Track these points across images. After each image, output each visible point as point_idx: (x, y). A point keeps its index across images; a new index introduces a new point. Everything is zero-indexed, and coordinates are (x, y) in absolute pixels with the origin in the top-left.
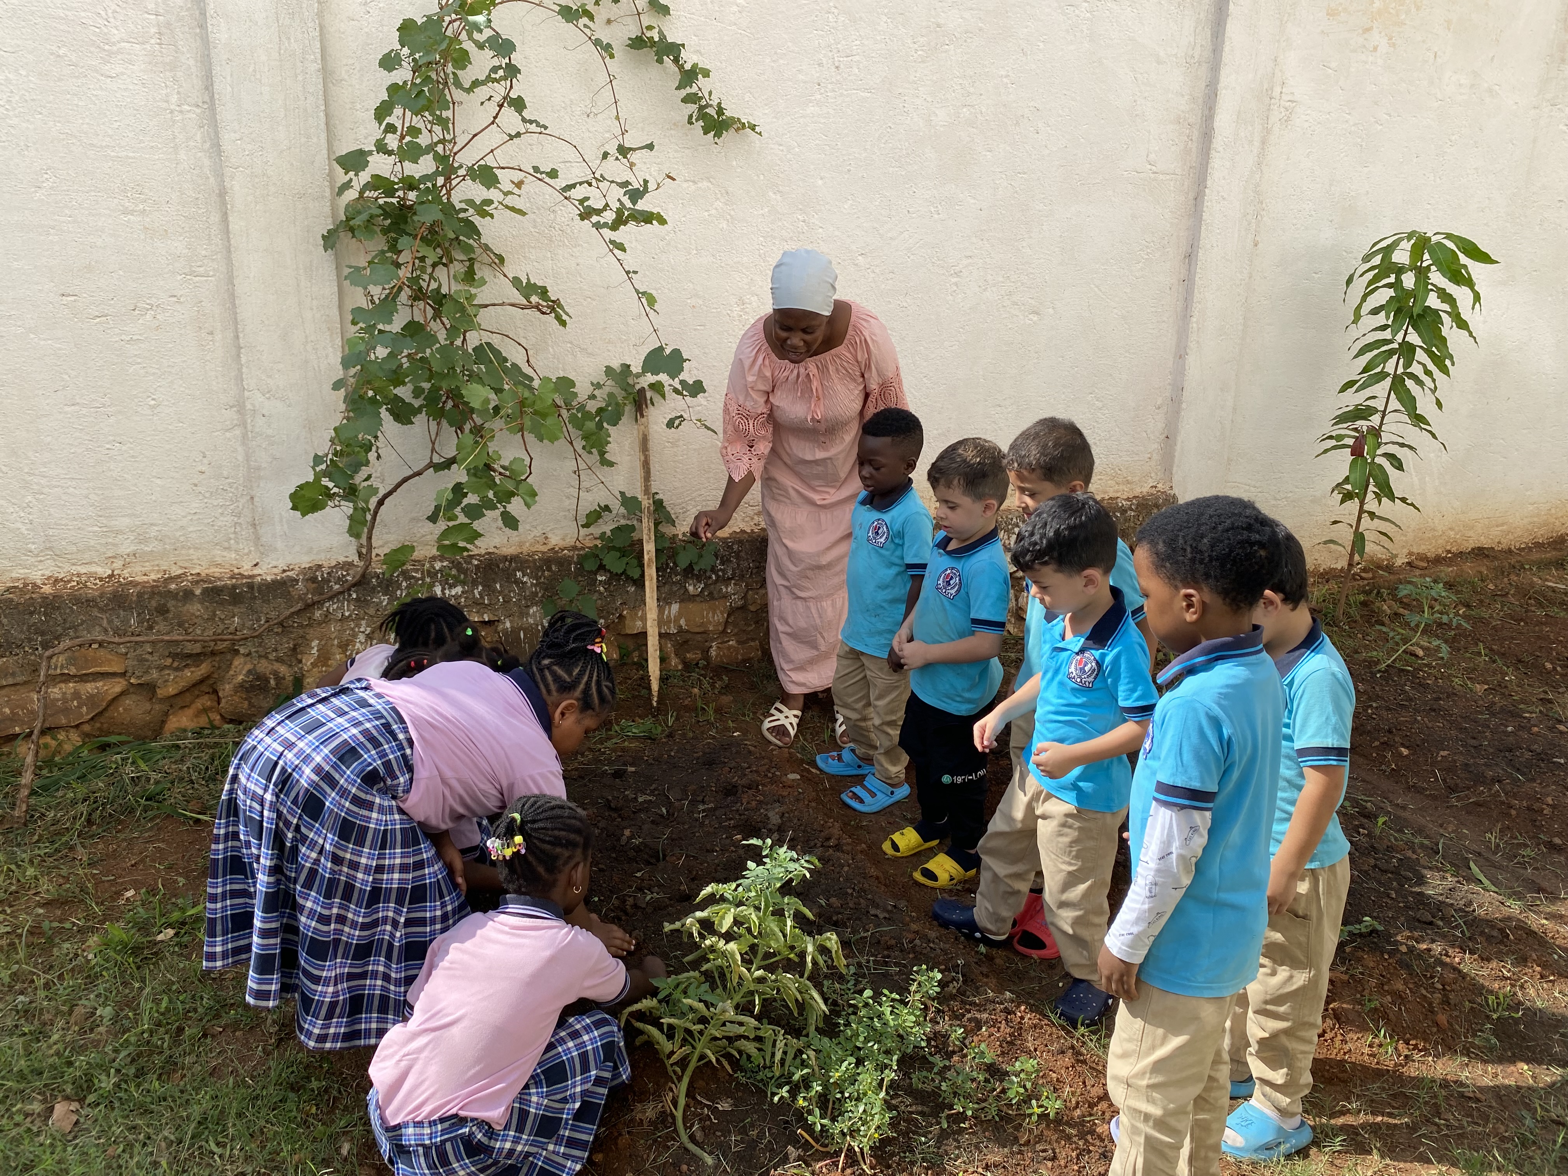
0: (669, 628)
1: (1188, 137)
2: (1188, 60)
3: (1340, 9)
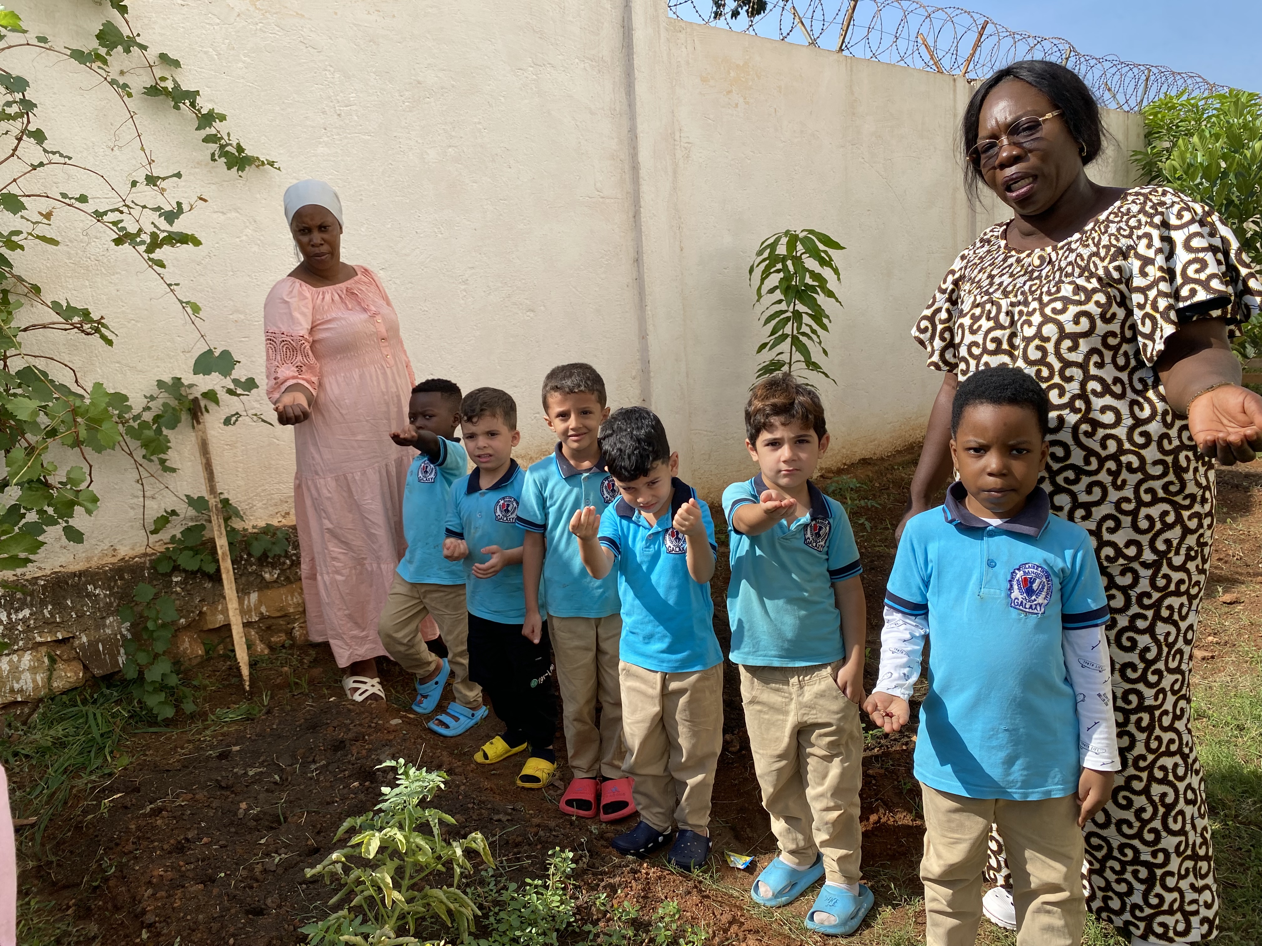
0: (251, 617)
1: (622, 169)
2: (612, 112)
3: (709, 77)
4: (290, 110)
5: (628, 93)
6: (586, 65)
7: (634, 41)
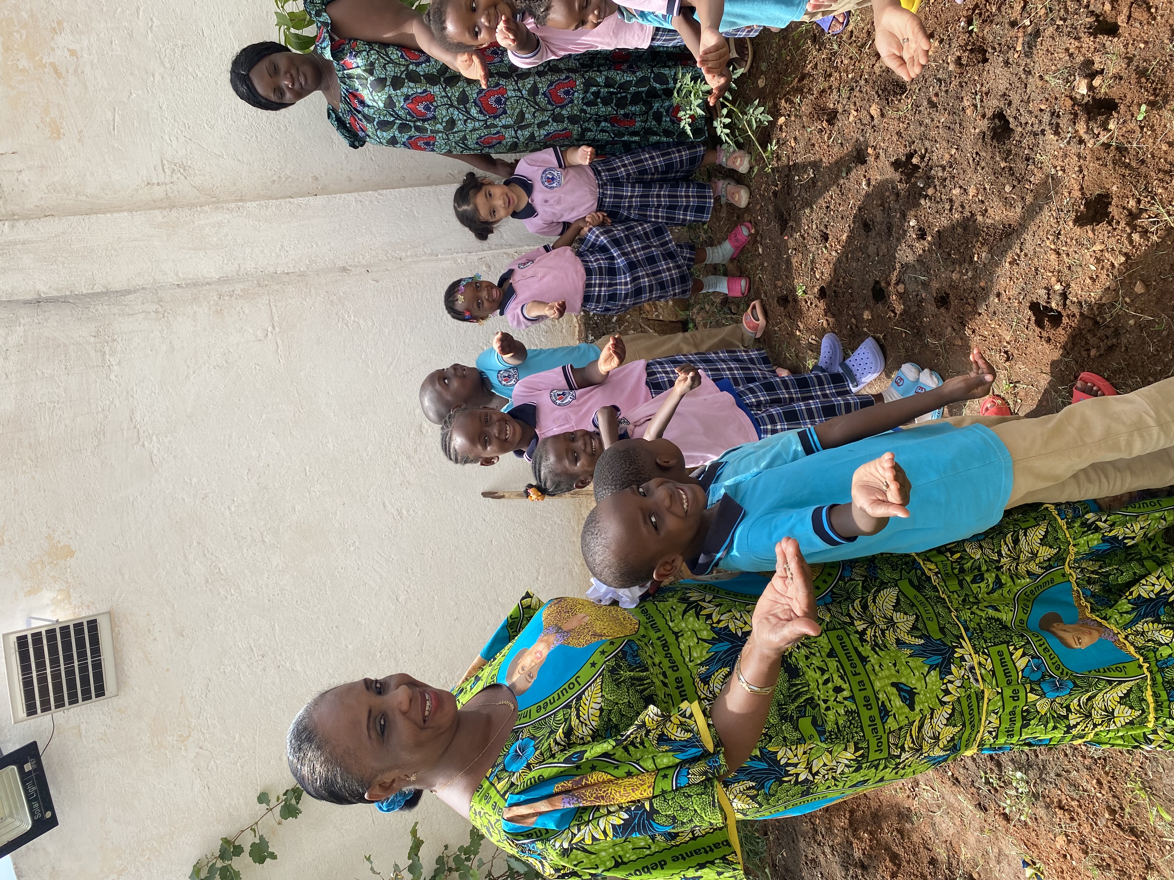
1: (231, 296)
2: (161, 316)
3: (48, 120)
4: (270, 698)
5: (129, 292)
6: (114, 363)
7: (55, 294)
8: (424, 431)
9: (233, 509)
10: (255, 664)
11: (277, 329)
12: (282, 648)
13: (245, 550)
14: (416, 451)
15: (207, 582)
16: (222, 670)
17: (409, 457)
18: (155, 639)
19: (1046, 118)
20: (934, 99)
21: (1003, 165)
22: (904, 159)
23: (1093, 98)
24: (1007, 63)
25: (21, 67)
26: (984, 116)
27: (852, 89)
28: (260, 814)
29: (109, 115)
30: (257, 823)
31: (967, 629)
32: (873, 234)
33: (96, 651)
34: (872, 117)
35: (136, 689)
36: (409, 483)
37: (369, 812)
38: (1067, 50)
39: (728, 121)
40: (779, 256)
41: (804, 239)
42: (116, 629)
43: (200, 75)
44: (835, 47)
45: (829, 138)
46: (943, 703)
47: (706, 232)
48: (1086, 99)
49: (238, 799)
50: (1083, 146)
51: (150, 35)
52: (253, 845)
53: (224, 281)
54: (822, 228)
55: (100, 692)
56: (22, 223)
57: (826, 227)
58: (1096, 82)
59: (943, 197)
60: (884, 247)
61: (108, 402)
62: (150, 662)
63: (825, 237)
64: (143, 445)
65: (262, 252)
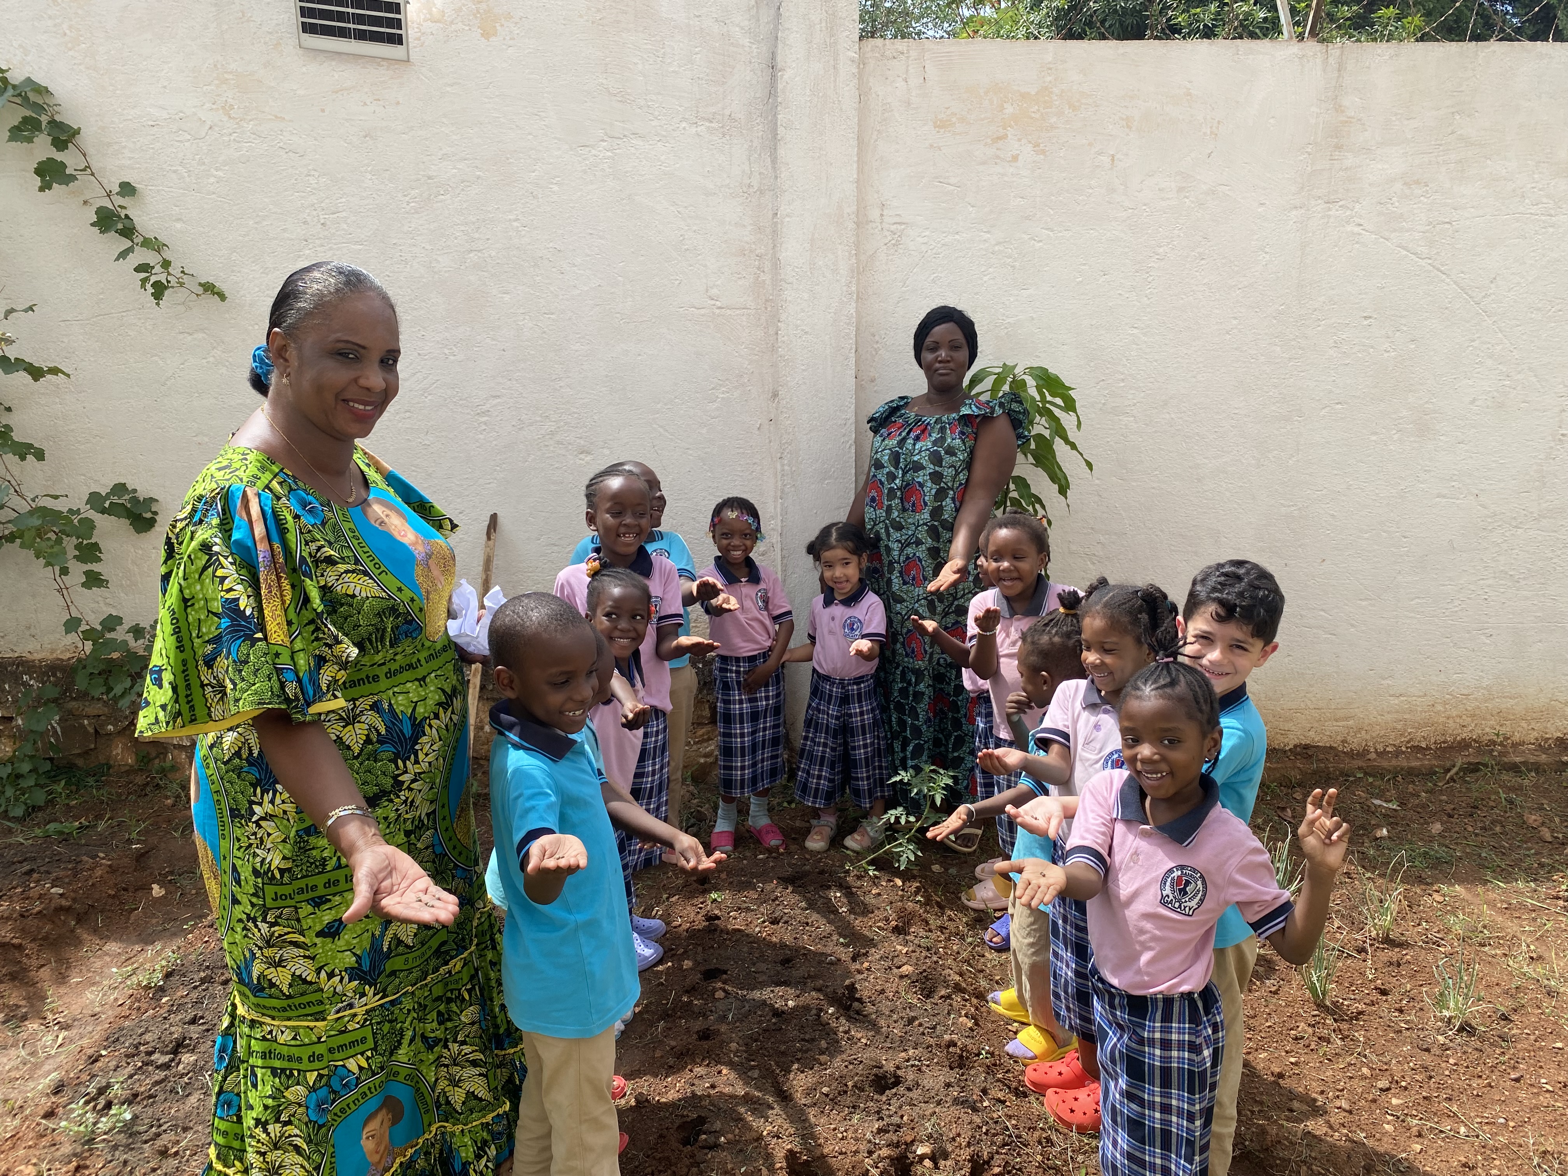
1: (759, 268)
2: (745, 190)
3: (954, 120)
4: (265, 223)
5: (774, 161)
6: (699, 129)
7: (780, 86)
8: (582, 456)
9: (515, 224)
10: (315, 213)
11: (718, 311)
12: (331, 249)
13: (463, 228)
14: (559, 443)
15: (430, 178)
16: (313, 173)
17: (552, 433)
18: (365, 104)
19: (896, 1120)
20: (917, 1022)
21: (850, 1084)
22: (857, 996)
23: (912, 1162)
24: (948, 1085)
25: (1005, 105)
26: (898, 1068)
27: (928, 950)
28: (105, 182)
29: (953, 180)
30: (93, 174)
31: (393, 1003)
32: (779, 968)
33: (361, 36)
34: (899, 967)
35: (304, 69)
36: (520, 429)
37: (80, 317)
38: (959, 1135)
39: (903, 821)
40: (753, 875)
41: (773, 901)
42: (384, 63)
43: (985, 278)
44: (970, 940)
45: (879, 928)
46: (318, 971)
47: (779, 804)
48: (910, 1156)
49: (130, 158)
50: (866, 1155)
51: (1026, 237)
52: (63, 165)
53: (776, 264)
54: (785, 918)
55: (307, 28)
56: (855, 71)
57: (786, 922)
58: (927, 1163)
59: (818, 1033)
60: (764, 978)
61: (656, 113)
62: (337, 92)
63: (775, 922)
64: (603, 141)
65: (803, 311)
